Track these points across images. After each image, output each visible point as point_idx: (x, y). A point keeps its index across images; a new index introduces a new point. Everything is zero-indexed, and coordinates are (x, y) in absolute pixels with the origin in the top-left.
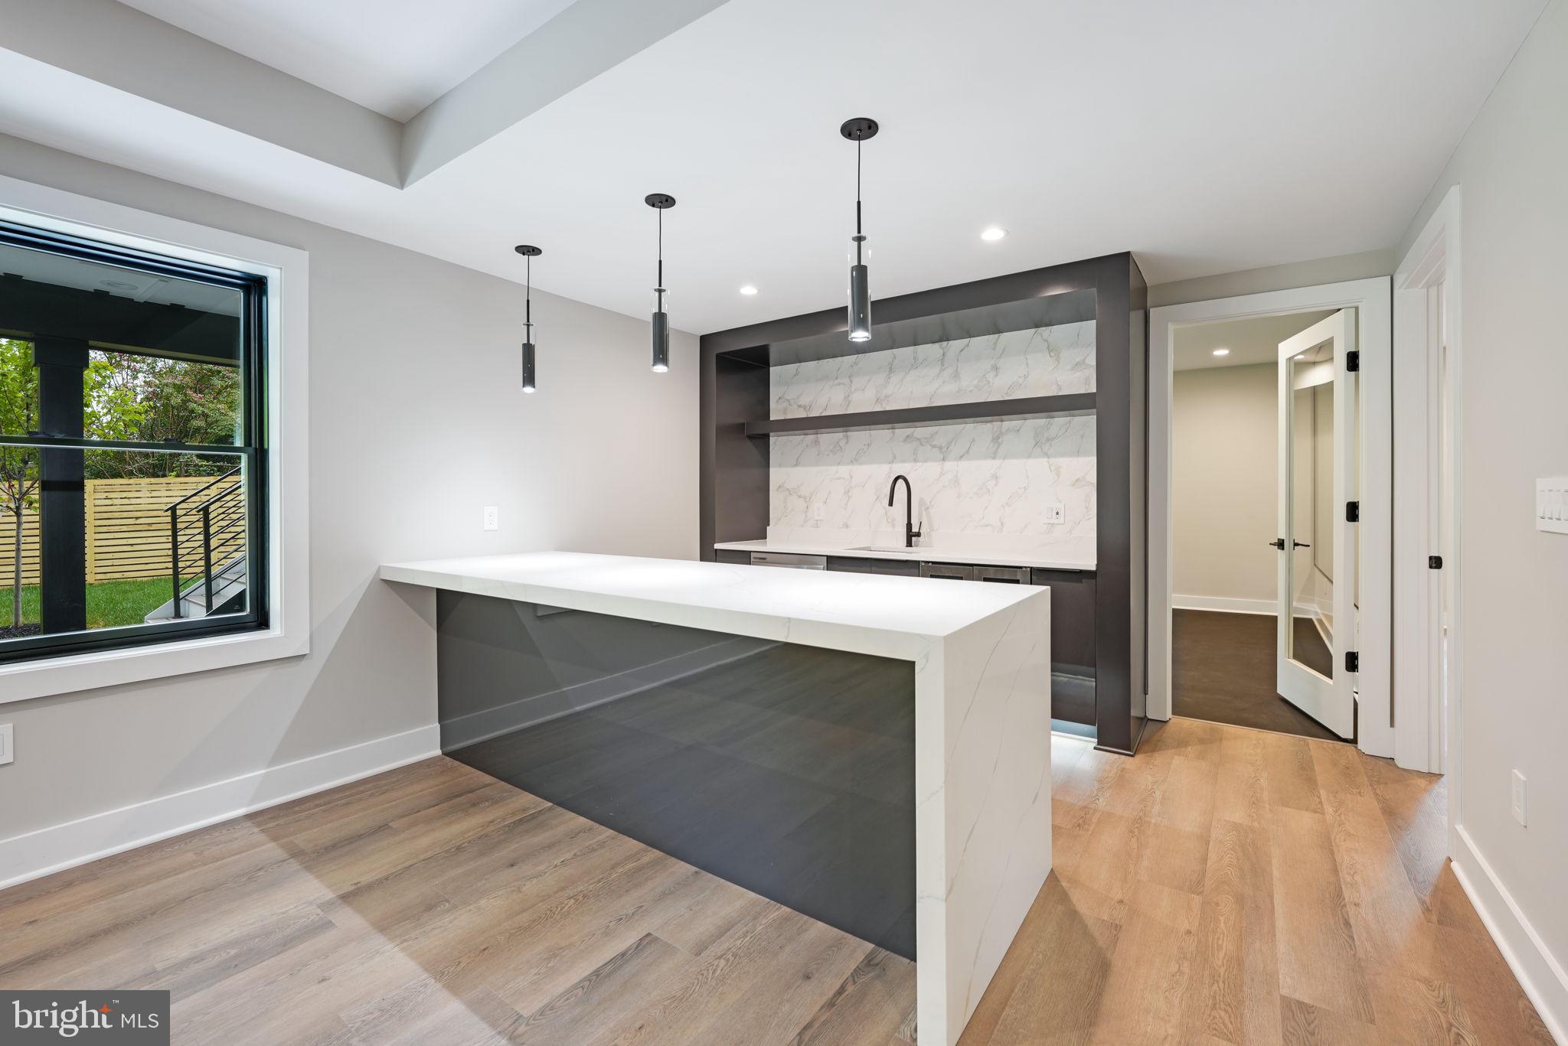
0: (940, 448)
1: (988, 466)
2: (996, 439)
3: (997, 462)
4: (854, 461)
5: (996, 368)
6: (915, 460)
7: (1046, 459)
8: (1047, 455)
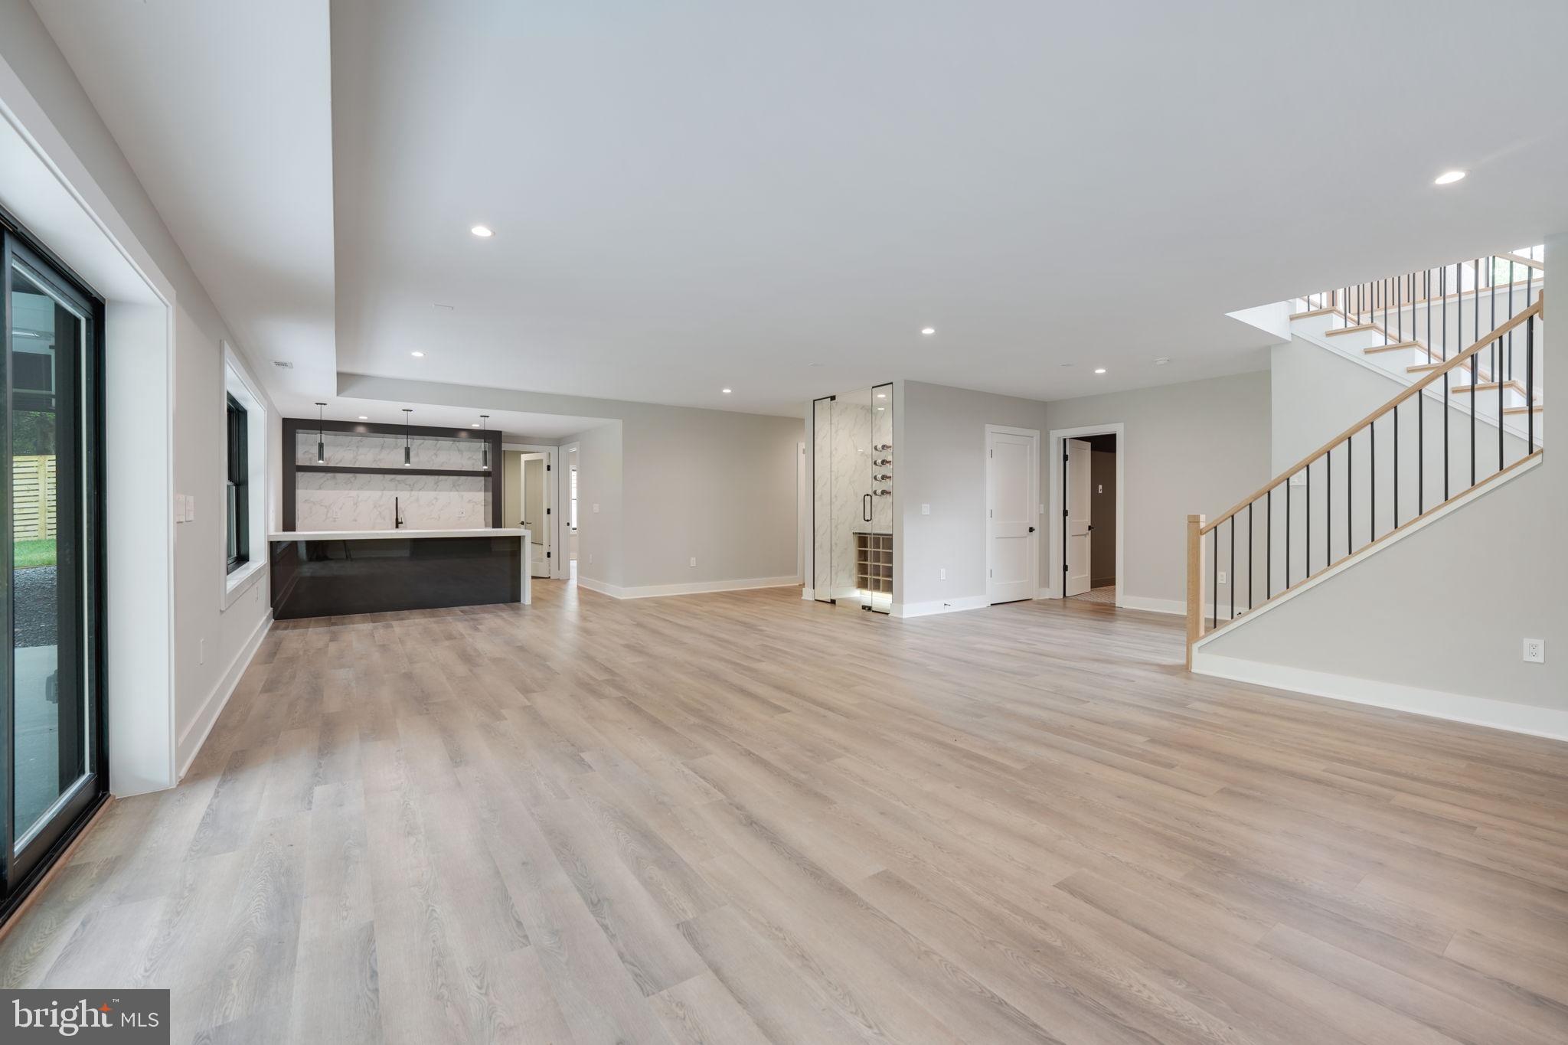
0: (410, 485)
1: (432, 494)
2: (436, 483)
3: (437, 493)
4: (361, 488)
5: (436, 455)
6: (396, 490)
7: (456, 493)
8: (457, 491)
